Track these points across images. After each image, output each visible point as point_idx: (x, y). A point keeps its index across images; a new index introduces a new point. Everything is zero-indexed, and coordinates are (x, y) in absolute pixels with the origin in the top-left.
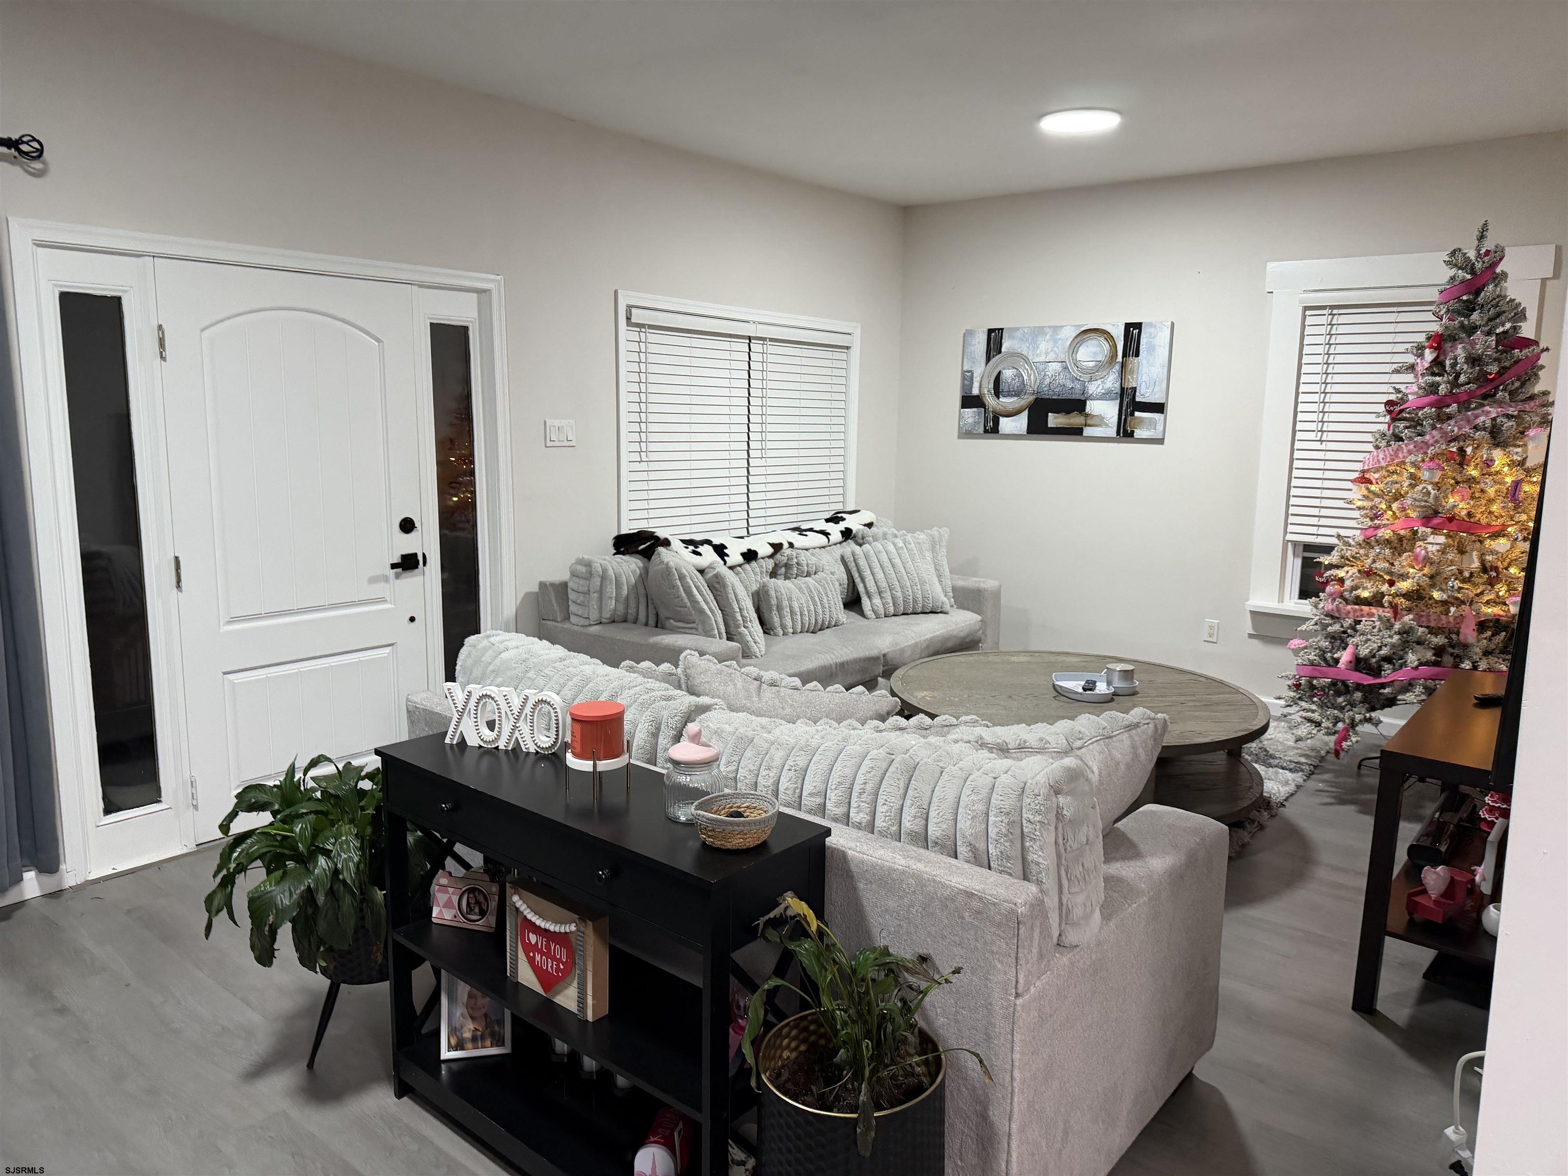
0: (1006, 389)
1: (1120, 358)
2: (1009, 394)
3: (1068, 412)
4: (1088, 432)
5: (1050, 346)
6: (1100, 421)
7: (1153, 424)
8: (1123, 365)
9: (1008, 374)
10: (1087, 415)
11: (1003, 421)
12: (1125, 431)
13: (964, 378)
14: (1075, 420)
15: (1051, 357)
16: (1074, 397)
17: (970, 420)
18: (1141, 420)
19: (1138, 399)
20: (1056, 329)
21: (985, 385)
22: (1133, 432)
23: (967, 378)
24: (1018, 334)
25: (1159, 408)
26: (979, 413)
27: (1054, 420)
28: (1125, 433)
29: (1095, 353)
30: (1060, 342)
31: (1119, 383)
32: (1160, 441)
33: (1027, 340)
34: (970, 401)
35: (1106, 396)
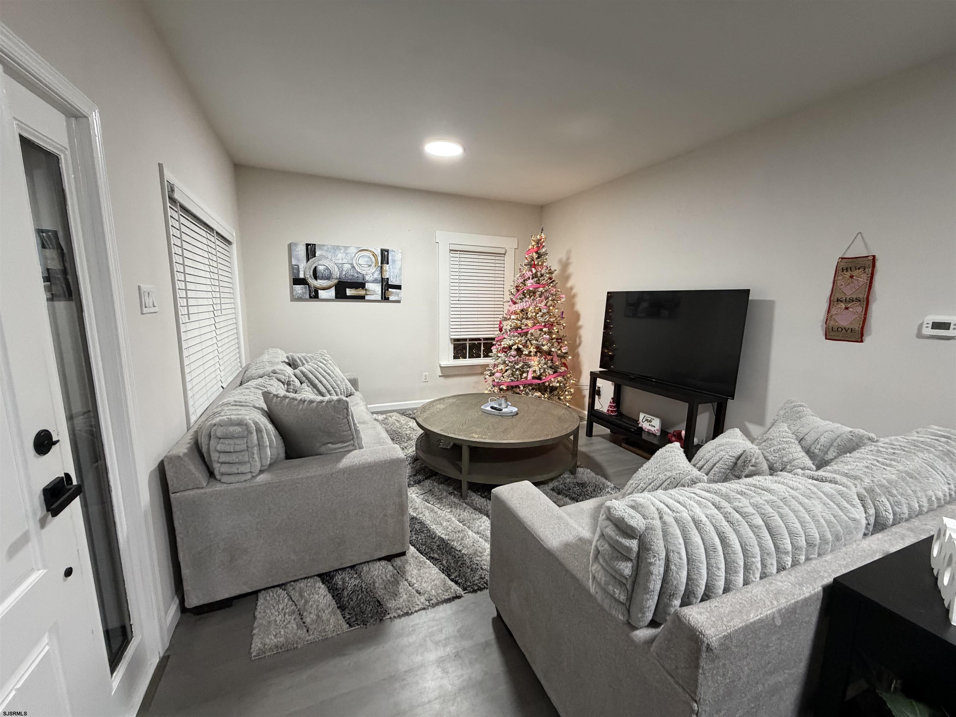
0: (321, 276)
1: (380, 264)
2: (323, 278)
3: (356, 288)
4: (367, 298)
5: (344, 256)
6: (374, 293)
7: (398, 294)
8: (381, 267)
9: (321, 268)
10: (366, 290)
11: (320, 292)
13: (293, 269)
14: (361, 292)
15: (345, 261)
16: (359, 281)
17: (300, 292)
18: (392, 293)
19: (389, 283)
20: (346, 248)
21: (307, 273)
22: (388, 298)
24: (325, 248)
25: (399, 287)
26: (305, 288)
27: (349, 292)
28: (385, 298)
29: (367, 261)
30: (348, 255)
31: (380, 276)
32: (399, 302)
33: (330, 252)
34: (297, 281)
35: (375, 281)
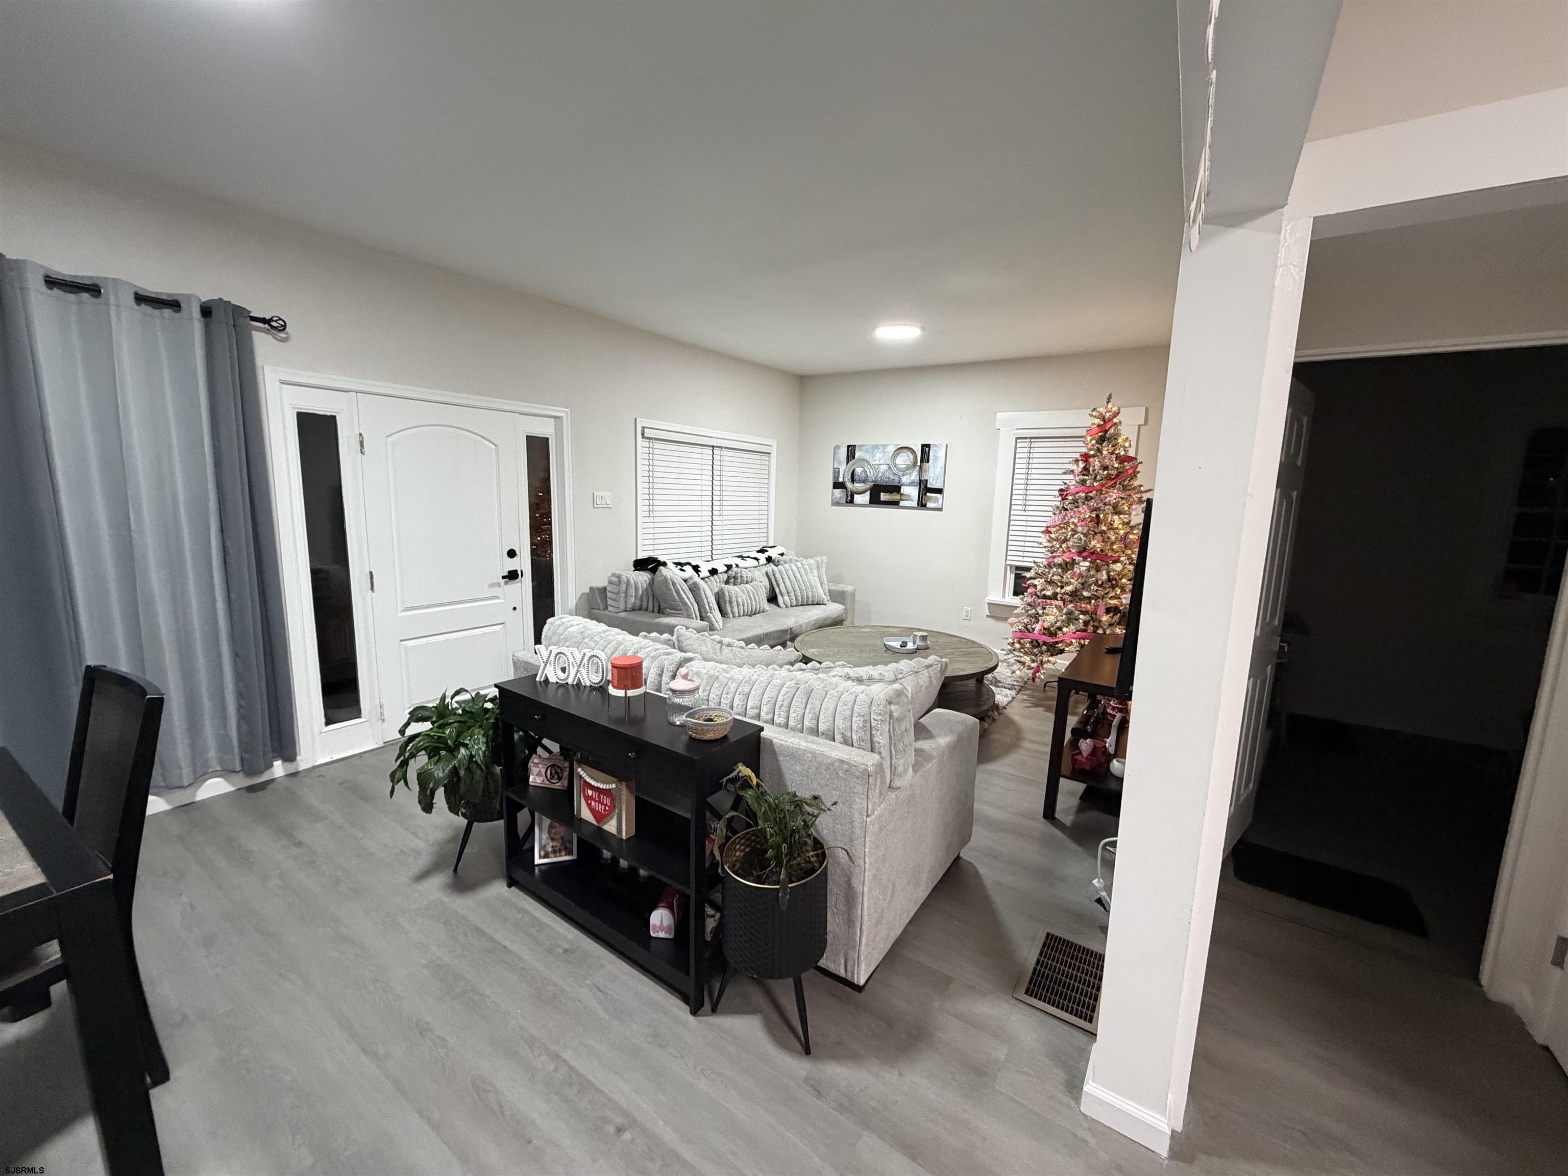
0: (858, 479)
1: (919, 464)
2: (859, 482)
3: (891, 492)
4: (902, 503)
5: (881, 455)
6: (909, 498)
7: (936, 500)
8: (921, 467)
9: (859, 470)
10: (901, 495)
11: (856, 496)
12: (922, 503)
13: (834, 472)
14: (895, 497)
15: (882, 462)
16: (894, 484)
17: (838, 496)
18: (931, 498)
19: (928, 486)
20: (884, 446)
21: (846, 476)
22: (926, 504)
23: (836, 472)
24: (864, 448)
25: (939, 491)
26: (843, 492)
27: (884, 497)
28: (922, 505)
29: (906, 460)
30: (886, 454)
31: (918, 478)
32: (940, 509)
33: (869, 452)
34: (838, 485)
35: (911, 484)
